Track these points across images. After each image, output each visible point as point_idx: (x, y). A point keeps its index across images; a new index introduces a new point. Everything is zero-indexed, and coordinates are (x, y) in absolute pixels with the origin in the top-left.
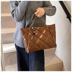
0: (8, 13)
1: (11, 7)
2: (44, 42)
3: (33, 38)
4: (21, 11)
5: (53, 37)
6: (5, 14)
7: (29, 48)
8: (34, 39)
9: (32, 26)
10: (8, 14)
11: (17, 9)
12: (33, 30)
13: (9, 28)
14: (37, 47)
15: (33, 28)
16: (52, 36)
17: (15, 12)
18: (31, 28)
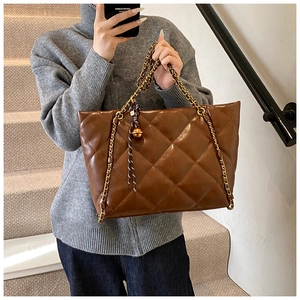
0: (26, 110)
1: (40, 91)
2: (176, 182)
3: (131, 158)
4: (82, 104)
5: (221, 164)
6: (14, 113)
7: (105, 203)
8: (131, 165)
9: (133, 105)
10: (27, 113)
11: (68, 98)
12: (134, 123)
13: (31, 172)
14: (142, 199)
15: (132, 113)
16: (219, 159)
17: (60, 109)
18: (126, 114)
